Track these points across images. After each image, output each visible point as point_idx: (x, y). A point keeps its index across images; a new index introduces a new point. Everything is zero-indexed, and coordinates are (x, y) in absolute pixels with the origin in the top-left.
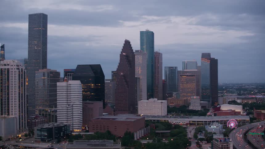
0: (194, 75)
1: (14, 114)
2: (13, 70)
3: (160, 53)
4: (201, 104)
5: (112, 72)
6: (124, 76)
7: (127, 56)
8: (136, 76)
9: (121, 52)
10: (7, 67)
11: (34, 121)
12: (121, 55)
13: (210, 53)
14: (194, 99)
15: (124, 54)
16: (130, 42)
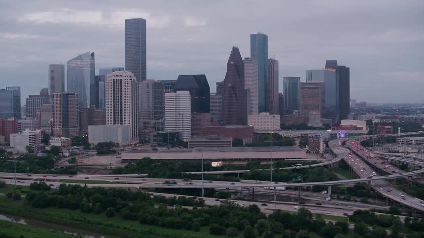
0: (318, 88)
1: (127, 123)
2: (126, 81)
3: (275, 61)
4: (322, 121)
5: (217, 83)
6: (232, 87)
7: (235, 65)
8: (245, 88)
9: (229, 61)
10: (119, 78)
11: (143, 131)
12: (229, 64)
13: (336, 61)
14: (313, 114)
15: (232, 63)
16: (238, 50)
